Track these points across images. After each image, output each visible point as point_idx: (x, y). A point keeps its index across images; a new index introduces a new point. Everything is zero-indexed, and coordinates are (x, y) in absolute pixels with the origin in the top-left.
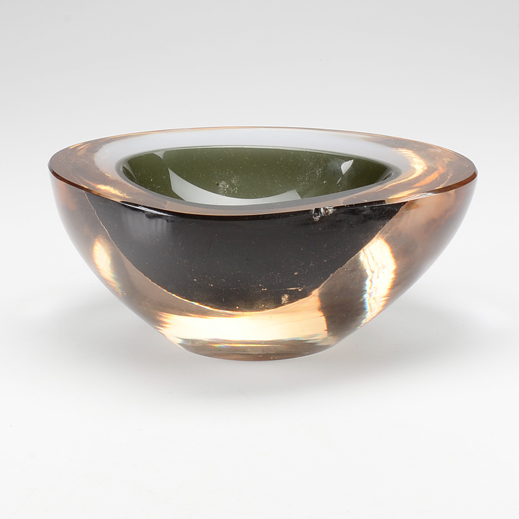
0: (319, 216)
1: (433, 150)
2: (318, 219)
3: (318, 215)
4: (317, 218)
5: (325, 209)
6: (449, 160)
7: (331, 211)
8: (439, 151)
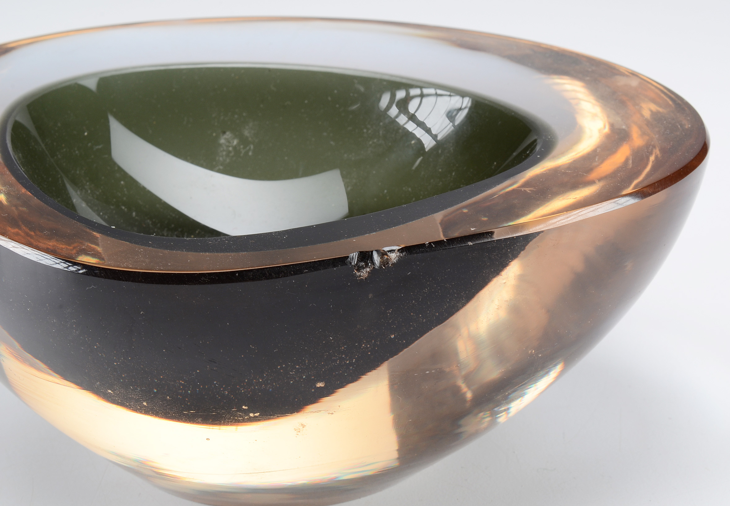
0: (368, 270)
1: (621, 81)
2: (366, 275)
3: (367, 265)
4: (364, 273)
5: (382, 254)
6: (654, 107)
7: (394, 257)
8: (634, 83)
